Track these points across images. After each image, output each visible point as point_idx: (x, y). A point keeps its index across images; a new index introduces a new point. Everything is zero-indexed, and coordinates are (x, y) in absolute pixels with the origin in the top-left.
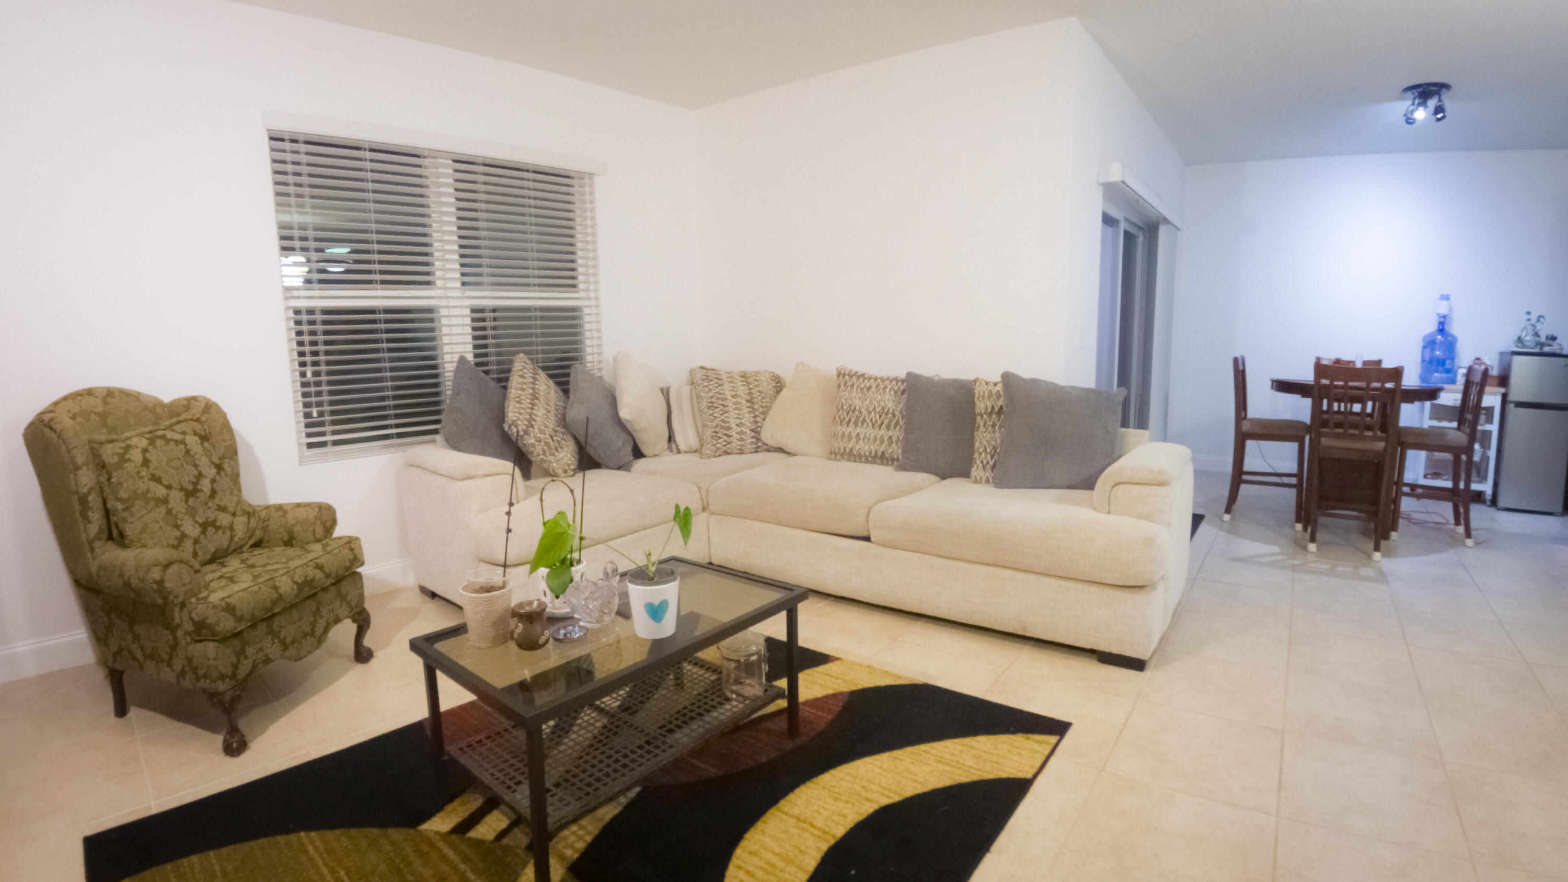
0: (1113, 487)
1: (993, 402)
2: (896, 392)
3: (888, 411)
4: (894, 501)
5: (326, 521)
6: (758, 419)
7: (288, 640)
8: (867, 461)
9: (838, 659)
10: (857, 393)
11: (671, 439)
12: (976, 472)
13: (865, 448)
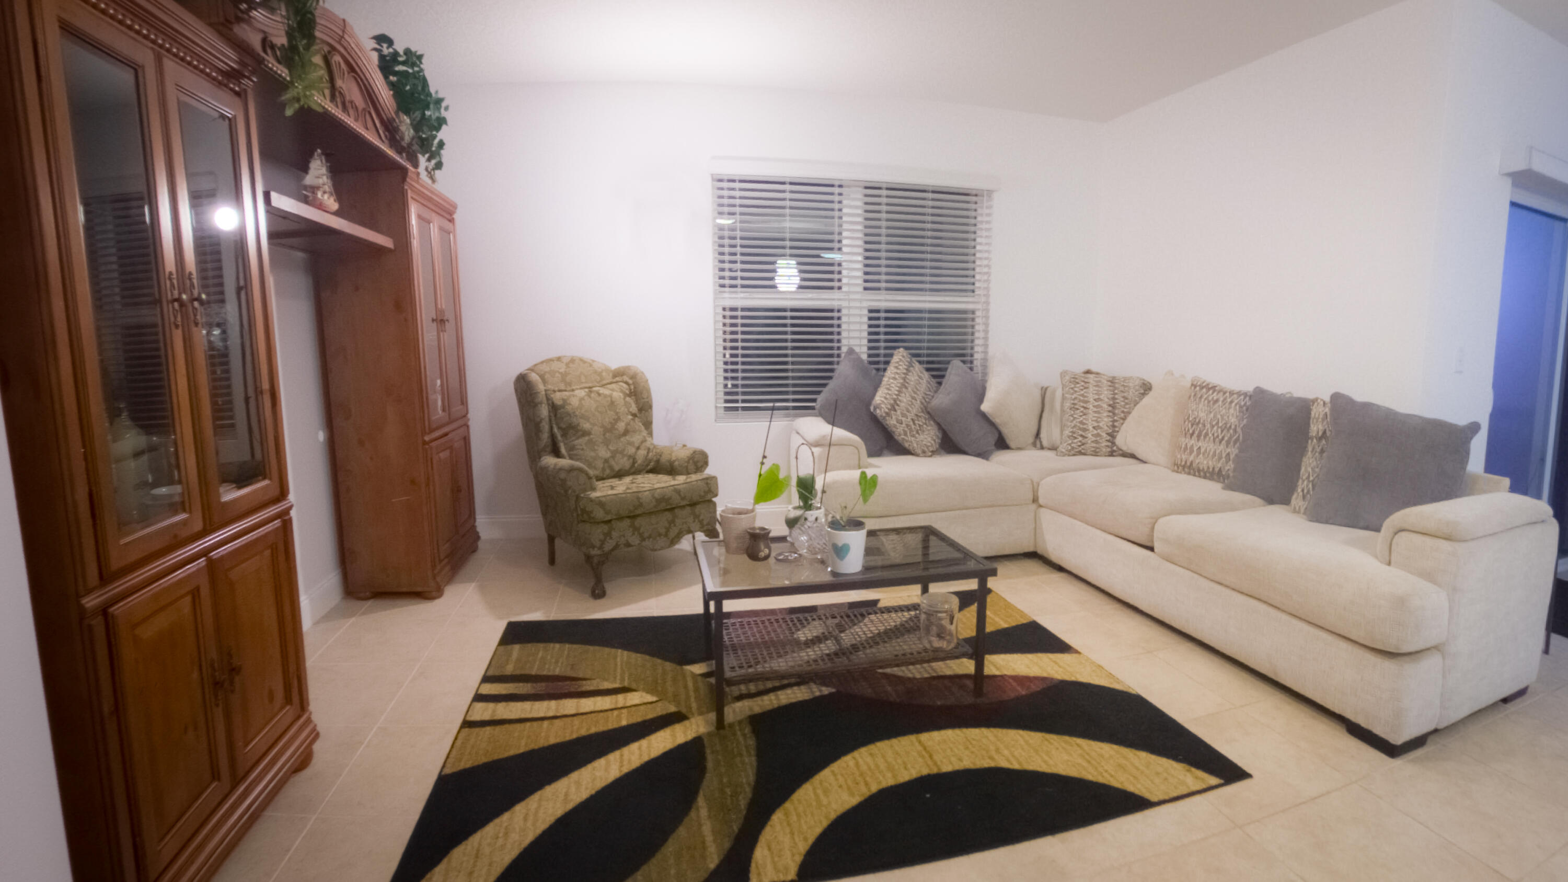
0: (1396, 534)
1: (1326, 426)
2: (1241, 407)
3: (1230, 427)
4: (1178, 516)
5: (698, 462)
6: (1116, 424)
7: (646, 535)
8: (1205, 477)
9: (1077, 652)
10: (1204, 405)
11: (1038, 435)
12: (1296, 500)
13: (1204, 462)
